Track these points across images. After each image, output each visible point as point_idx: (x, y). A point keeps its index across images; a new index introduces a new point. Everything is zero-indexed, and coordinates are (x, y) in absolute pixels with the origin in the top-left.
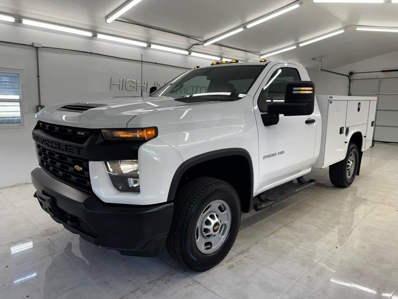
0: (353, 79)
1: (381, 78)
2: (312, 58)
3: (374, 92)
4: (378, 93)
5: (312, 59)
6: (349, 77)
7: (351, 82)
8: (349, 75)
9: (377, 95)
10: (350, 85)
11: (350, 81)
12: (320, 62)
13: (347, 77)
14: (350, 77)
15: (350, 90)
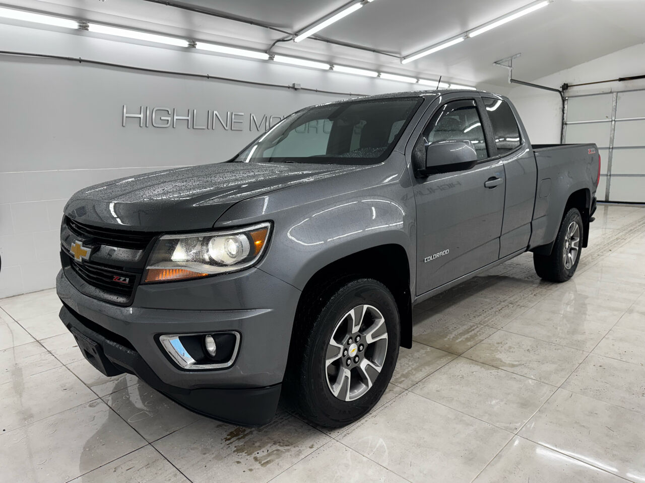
0: (568, 97)
1: (618, 92)
2: (496, 61)
3: (607, 117)
4: (613, 119)
5: (495, 63)
6: (562, 93)
7: (566, 103)
8: (561, 89)
9: (612, 121)
10: (564, 107)
11: (564, 100)
12: (509, 68)
13: (558, 93)
14: (564, 93)
15: (565, 115)
